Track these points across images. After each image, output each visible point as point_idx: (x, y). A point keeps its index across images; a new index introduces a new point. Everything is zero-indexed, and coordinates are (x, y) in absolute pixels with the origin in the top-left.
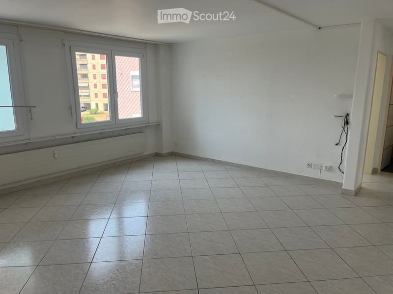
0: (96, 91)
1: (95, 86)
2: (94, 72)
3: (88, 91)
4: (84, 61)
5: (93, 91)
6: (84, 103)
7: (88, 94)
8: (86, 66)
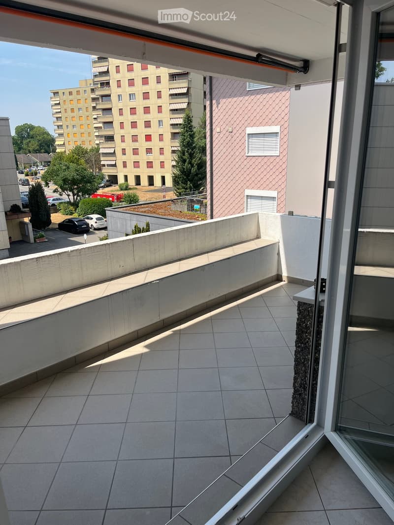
0: (124, 158)
1: (124, 152)
2: (122, 132)
3: (114, 158)
4: (109, 117)
5: (120, 159)
6: (109, 175)
7: (113, 163)
8: (111, 124)
